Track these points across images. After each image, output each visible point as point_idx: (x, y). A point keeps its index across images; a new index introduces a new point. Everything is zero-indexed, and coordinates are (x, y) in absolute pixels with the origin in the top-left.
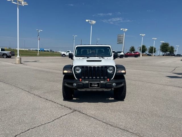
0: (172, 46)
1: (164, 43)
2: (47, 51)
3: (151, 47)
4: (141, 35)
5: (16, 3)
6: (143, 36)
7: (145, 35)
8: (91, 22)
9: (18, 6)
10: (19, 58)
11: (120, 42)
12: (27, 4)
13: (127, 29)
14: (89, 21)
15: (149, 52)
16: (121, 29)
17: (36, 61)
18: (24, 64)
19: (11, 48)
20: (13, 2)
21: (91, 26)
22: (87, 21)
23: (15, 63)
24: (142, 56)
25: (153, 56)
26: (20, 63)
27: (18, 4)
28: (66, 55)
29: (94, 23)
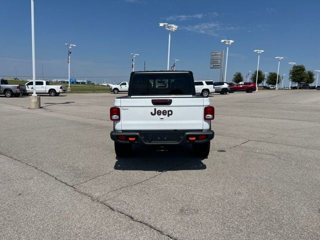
0: (310, 72)
1: (297, 65)
2: (82, 83)
3: (271, 73)
4: (256, 51)
6: (259, 54)
7: (263, 51)
8: (168, 27)
10: (35, 97)
11: (215, 65)
13: (233, 40)
14: (164, 25)
15: (267, 82)
16: (223, 41)
17: (68, 103)
18: (45, 109)
19: (18, 78)
21: (170, 35)
22: (161, 25)
23: (29, 107)
24: (258, 89)
25: (277, 89)
26: (38, 106)
28: (120, 90)
29: (174, 29)
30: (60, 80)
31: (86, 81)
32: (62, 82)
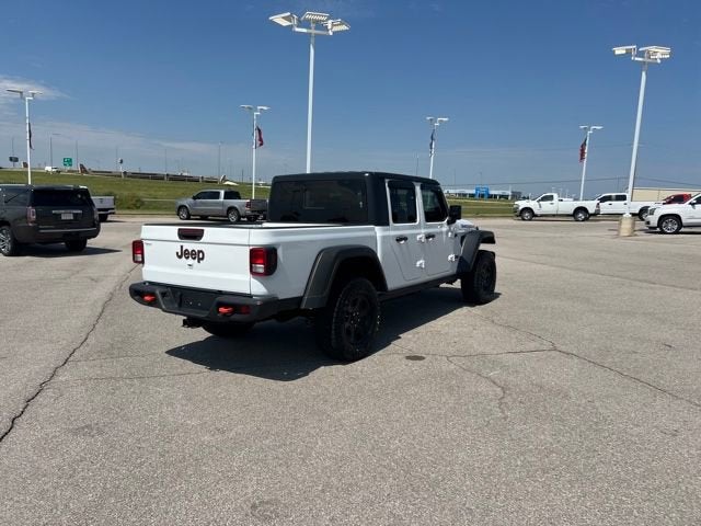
2: (501, 196)
5: (304, 30)
8: (641, 54)
9: (312, 40)
12: (344, 28)
14: (629, 52)
20: (297, 29)
21: (644, 74)
22: (620, 51)
27: (313, 31)
28: (536, 212)
29: (659, 56)
30: (458, 191)
31: (510, 193)
32: (459, 194)
